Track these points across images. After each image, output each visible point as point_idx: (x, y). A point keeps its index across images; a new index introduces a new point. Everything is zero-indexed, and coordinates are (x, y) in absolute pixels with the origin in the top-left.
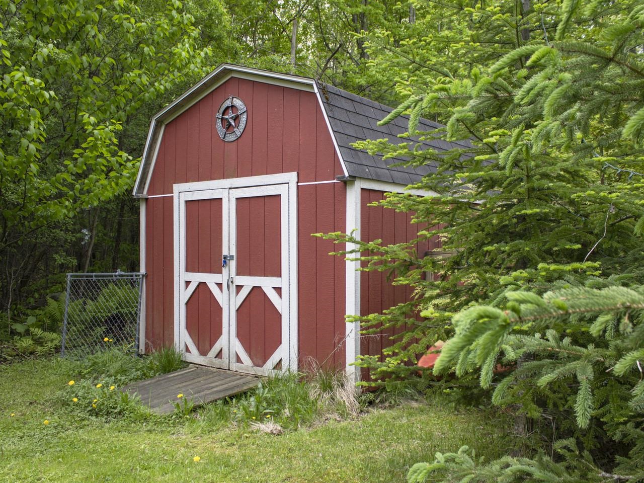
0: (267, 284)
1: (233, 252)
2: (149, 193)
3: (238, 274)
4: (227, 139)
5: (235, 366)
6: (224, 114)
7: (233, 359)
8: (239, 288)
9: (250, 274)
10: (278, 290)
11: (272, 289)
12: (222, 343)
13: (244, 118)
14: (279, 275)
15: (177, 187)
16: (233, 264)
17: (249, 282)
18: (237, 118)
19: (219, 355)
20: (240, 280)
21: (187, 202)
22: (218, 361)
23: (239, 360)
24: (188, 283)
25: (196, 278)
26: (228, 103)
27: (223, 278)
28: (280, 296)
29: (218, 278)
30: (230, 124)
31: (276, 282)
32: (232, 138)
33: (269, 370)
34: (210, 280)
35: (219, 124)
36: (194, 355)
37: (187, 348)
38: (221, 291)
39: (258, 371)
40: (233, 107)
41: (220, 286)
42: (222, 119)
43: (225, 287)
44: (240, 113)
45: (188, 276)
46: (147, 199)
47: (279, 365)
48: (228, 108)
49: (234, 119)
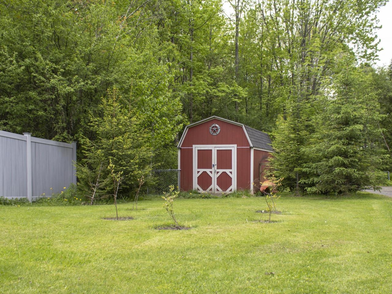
0: (227, 171)
1: (216, 163)
2: (182, 146)
3: (217, 169)
4: (213, 134)
5: (216, 192)
6: (212, 128)
7: (216, 190)
8: (218, 172)
9: (221, 169)
10: (231, 172)
11: (229, 172)
12: (212, 186)
13: (220, 130)
14: (231, 169)
15: (194, 146)
16: (216, 167)
17: (221, 171)
18: (217, 130)
19: (211, 190)
21: (198, 150)
22: (210, 191)
23: (218, 190)
24: (198, 172)
25: (202, 171)
26: (214, 125)
27: (213, 170)
28: (231, 174)
29: (210, 170)
30: (215, 131)
31: (230, 170)
32: (215, 134)
33: (228, 191)
34: (208, 171)
35: (211, 130)
36: (201, 191)
37: (198, 189)
38: (212, 173)
39: (225, 192)
40: (216, 127)
41: (211, 172)
42: (212, 129)
43: (213, 172)
44: (218, 128)
45: (199, 170)
46: (181, 149)
47: (231, 190)
48: (214, 126)
49: (216, 130)
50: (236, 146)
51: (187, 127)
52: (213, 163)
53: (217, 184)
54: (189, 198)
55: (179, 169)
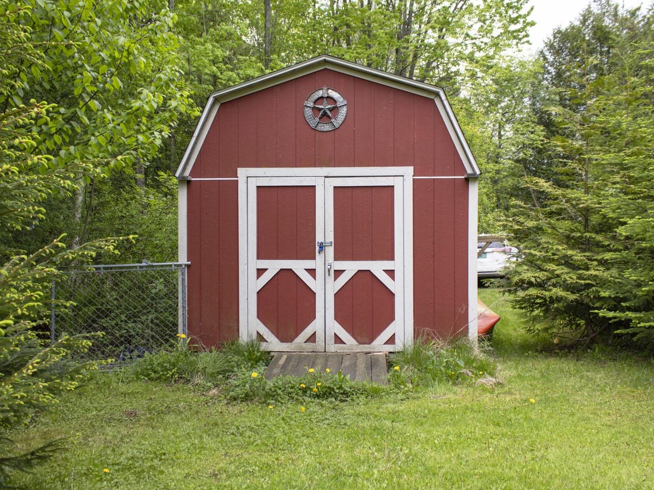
0: (377, 268)
1: (331, 238)
2: (192, 174)
3: (337, 258)
4: (319, 128)
5: (333, 348)
6: (315, 102)
7: (331, 340)
8: (338, 273)
9: (353, 258)
10: (391, 273)
11: (384, 272)
12: (316, 326)
13: (344, 111)
14: (392, 258)
15: (242, 172)
16: (330, 251)
17: (351, 267)
18: (335, 109)
19: (312, 338)
20: (339, 265)
21: (259, 188)
22: (310, 346)
23: (338, 340)
24: (260, 272)
25: (274, 266)
26: (320, 93)
27: (317, 263)
28: (393, 278)
29: (309, 264)
30: (325, 114)
31: (388, 265)
32: (327, 128)
33: (379, 345)
34: (299, 266)
35: (308, 112)
36: (273, 343)
37: (260, 338)
38: (314, 277)
39: (366, 348)
40: (330, 98)
41: (312, 272)
42: (314, 108)
43: (320, 273)
44: (338, 104)
45: (263, 264)
46: (189, 182)
47: (391, 341)
48: (322, 98)
49: (331, 110)
50: (408, 171)
51: (216, 100)
52: (319, 238)
53: (336, 318)
54: (247, 398)
55: (183, 259)
